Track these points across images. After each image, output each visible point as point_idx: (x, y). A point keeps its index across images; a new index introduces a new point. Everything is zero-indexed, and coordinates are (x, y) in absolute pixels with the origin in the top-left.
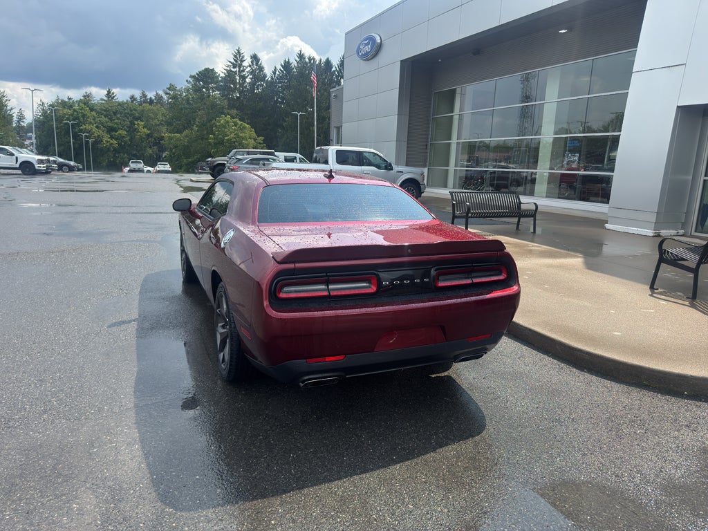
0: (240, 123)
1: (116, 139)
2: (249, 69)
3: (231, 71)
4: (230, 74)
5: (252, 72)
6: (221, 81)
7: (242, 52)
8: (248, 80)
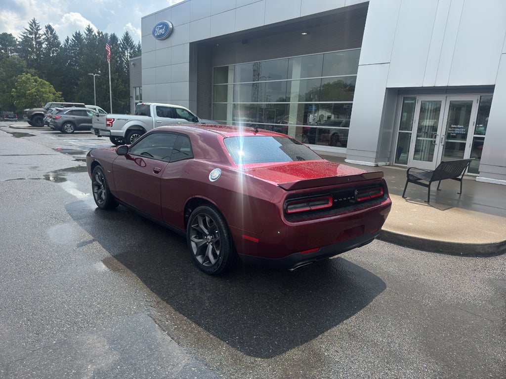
0: (40, 80)
2: (44, 36)
3: (28, 37)
4: (26, 40)
5: (47, 40)
6: (19, 45)
7: (37, 22)
8: (44, 46)
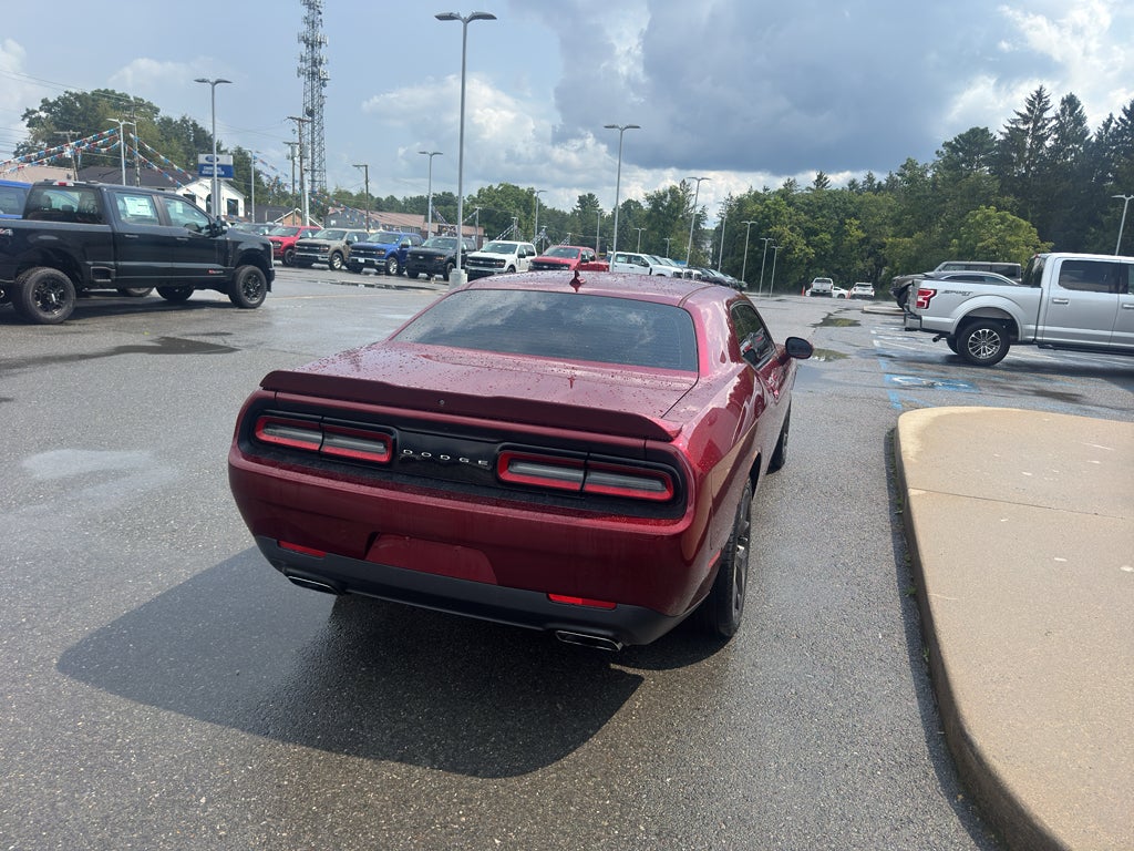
0: (1011, 217)
1: (814, 247)
2: (1054, 122)
4: (1015, 136)
7: (1045, 94)
8: (1049, 143)
